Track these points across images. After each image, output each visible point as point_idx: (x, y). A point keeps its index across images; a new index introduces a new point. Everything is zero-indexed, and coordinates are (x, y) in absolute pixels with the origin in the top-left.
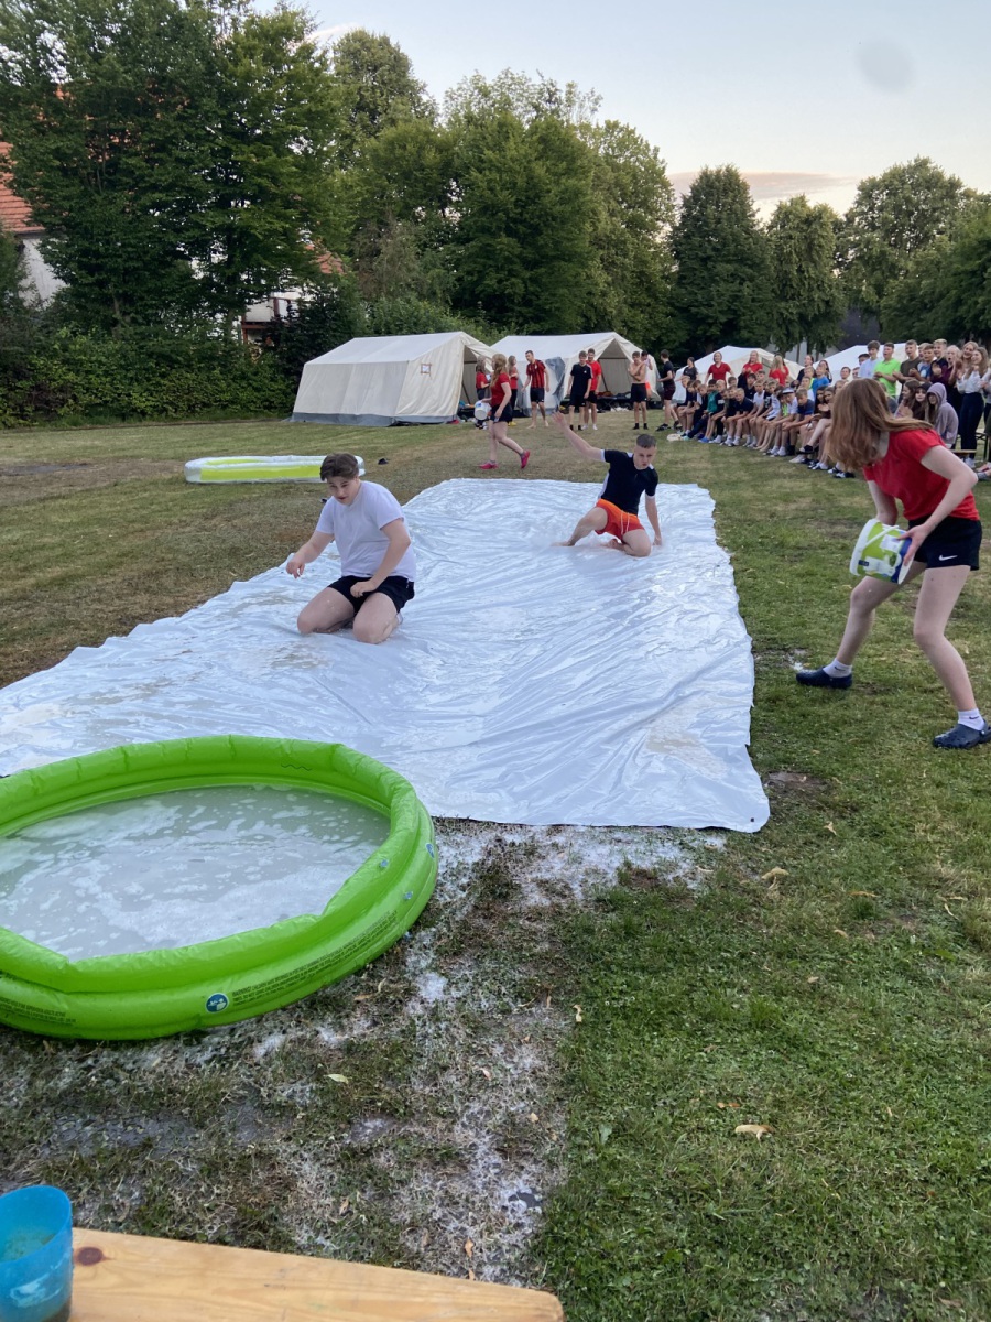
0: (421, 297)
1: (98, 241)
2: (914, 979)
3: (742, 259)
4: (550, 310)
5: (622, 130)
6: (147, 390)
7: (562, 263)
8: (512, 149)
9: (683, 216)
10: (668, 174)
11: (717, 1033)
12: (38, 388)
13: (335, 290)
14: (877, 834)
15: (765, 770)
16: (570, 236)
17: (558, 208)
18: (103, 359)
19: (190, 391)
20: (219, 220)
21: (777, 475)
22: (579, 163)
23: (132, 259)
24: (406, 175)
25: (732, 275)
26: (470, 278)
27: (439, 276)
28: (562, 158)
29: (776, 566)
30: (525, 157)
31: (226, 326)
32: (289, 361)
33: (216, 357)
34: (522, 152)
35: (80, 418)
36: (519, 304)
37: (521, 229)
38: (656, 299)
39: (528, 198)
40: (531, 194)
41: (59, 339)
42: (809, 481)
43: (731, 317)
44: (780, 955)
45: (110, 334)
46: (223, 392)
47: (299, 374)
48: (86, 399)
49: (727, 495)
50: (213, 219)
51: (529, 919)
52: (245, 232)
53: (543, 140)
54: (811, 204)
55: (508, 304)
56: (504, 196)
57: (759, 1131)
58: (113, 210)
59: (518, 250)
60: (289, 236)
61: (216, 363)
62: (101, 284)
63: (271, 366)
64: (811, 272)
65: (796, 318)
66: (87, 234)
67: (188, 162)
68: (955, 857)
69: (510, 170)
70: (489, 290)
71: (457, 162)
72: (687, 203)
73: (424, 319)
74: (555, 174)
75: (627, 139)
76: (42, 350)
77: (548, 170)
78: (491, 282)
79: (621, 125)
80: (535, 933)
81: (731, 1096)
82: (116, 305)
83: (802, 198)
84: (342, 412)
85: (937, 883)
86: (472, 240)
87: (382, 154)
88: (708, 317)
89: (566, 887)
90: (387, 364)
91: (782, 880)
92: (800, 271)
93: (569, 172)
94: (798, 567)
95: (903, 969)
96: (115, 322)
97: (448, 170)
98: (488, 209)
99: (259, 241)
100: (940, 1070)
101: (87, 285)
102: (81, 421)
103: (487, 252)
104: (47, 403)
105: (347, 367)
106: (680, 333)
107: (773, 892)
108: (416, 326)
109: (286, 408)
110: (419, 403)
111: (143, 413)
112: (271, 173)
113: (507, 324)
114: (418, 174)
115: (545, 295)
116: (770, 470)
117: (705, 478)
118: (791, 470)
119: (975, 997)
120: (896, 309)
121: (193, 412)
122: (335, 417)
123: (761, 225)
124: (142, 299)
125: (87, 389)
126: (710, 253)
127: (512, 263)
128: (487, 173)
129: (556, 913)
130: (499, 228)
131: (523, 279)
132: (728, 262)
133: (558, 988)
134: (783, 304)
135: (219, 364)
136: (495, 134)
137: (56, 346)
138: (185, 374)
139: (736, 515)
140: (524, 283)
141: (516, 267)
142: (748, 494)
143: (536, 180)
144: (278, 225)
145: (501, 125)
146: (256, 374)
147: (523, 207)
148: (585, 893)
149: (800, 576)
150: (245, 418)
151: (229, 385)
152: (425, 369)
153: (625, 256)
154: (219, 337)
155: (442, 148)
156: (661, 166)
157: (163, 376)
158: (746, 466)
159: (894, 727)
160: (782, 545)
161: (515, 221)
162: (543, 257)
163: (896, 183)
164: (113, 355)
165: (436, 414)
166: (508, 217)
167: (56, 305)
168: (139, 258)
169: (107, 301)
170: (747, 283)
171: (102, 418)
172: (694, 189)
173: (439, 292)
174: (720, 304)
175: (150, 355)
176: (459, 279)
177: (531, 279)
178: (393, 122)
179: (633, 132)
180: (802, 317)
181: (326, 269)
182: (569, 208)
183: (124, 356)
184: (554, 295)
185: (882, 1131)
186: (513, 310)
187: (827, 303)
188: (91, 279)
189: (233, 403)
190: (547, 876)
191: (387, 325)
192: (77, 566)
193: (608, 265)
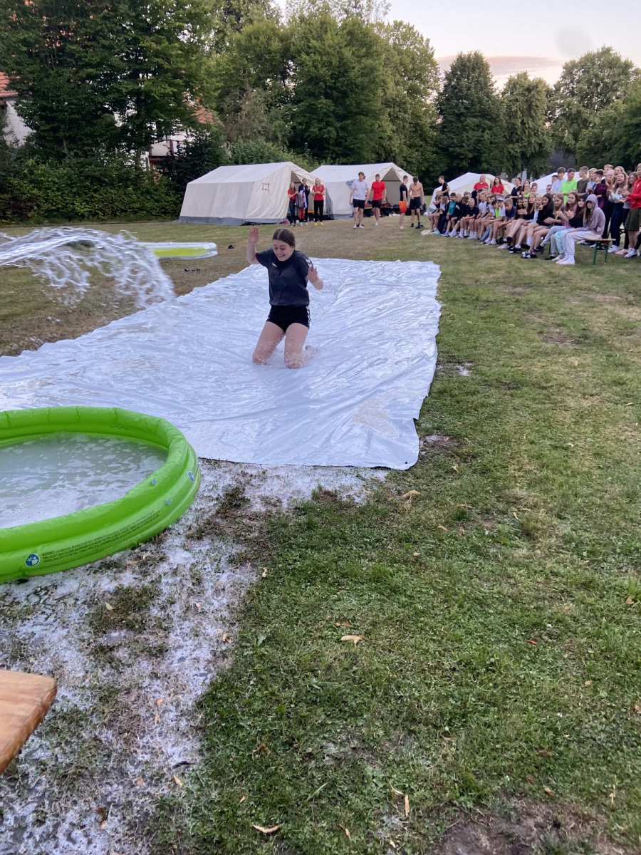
0: (268, 140)
1: (53, 101)
2: (481, 555)
3: (484, 114)
4: (353, 149)
5: (405, 27)
6: (85, 200)
7: (362, 117)
8: (329, 39)
9: (445, 86)
10: (436, 57)
11: (348, 584)
12: (14, 198)
13: (208, 134)
14: (484, 471)
15: (423, 433)
16: (367, 99)
17: (360, 79)
18: (56, 180)
19: (113, 201)
20: (131, 87)
21: (487, 257)
22: (375, 48)
23: (74, 113)
24: (259, 57)
25: (477, 126)
26: (300, 127)
27: (280, 126)
28: (363, 46)
29: (469, 312)
30: (338, 45)
31: (137, 159)
32: (178, 182)
33: (130, 179)
34: (336, 41)
35: (42, 219)
36: (333, 145)
37: (335, 93)
38: (426, 142)
39: (339, 72)
40: (342, 70)
41: (27, 166)
42: (507, 260)
43: (476, 154)
44: (400, 541)
45: (61, 163)
46: (134, 202)
47: (184, 190)
48: (46, 206)
49: (450, 268)
50: (126, 86)
51: (250, 519)
52: (148, 94)
53: (350, 33)
54: (531, 78)
55: (326, 145)
56: (323, 71)
57: (356, 639)
58: (61, 80)
59: (332, 108)
60: (177, 97)
61: (129, 183)
62: (55, 130)
63: (166, 185)
64: (530, 124)
65: (519, 155)
66: (45, 96)
67: (110, 48)
68: (529, 485)
69: (328, 53)
70: (313, 135)
71: (293, 48)
72: (449, 78)
73: (267, 154)
74: (358, 57)
75: (409, 34)
76: (17, 174)
77: (353, 53)
78: (314, 129)
79: (405, 24)
80: (251, 527)
81: (345, 619)
82: (65, 144)
83: (525, 74)
84: (212, 216)
85: (514, 500)
86: (302, 101)
87: (243, 43)
88: (460, 154)
89: (279, 501)
90: (241, 184)
91: (415, 497)
92: (523, 123)
93: (367, 55)
94: (483, 313)
95: (475, 549)
96: (64, 156)
97: (287, 53)
98: (313, 80)
99: (157, 101)
100: (481, 607)
101: (44, 131)
102: (42, 220)
103: (312, 109)
104: (21, 209)
105: (214, 186)
106: (442, 165)
107: (408, 505)
108: (261, 158)
109: (175, 214)
110: (261, 210)
111: (83, 216)
112: (165, 55)
113: (325, 158)
114: (267, 56)
115: (350, 139)
116: (483, 253)
117: (439, 257)
118: (498, 253)
119: (517, 566)
120: (586, 150)
121: (115, 215)
122: (207, 220)
123: (497, 92)
124: (81, 140)
125: (46, 200)
126: (463, 110)
127: (329, 117)
128: (312, 55)
129: (268, 515)
130: (320, 93)
131: (335, 128)
132: (475, 117)
133: (257, 559)
134: (511, 146)
135: (132, 184)
136: (319, 29)
137: (26, 171)
138: (110, 190)
139: (453, 281)
140: (337, 130)
141: (331, 119)
142: (464, 268)
143: (345, 60)
144: (169, 90)
145: (322, 23)
146: (156, 190)
147: (336, 79)
148: (289, 504)
149: (482, 318)
150: (149, 220)
151: (139, 198)
152: (265, 187)
153: (405, 112)
154: (132, 166)
155: (282, 39)
156: (430, 52)
157: (95, 191)
158: (468, 251)
159: (514, 409)
160: (477, 299)
161: (331, 88)
162: (350, 113)
163: (589, 64)
164: (63, 177)
165: (273, 217)
166: (326, 86)
167: (27, 144)
168: (79, 113)
169: (59, 142)
170: (487, 131)
171: (56, 219)
172: (453, 68)
173: (280, 136)
174: (468, 145)
175: (87, 177)
176: (294, 128)
177: (341, 127)
178: (251, 21)
179: (412, 28)
180: (523, 154)
181: (202, 120)
182: (366, 80)
183: (70, 178)
184: (356, 139)
185: (434, 641)
186: (329, 149)
187: (540, 145)
188: (48, 127)
189: (141, 209)
190: (268, 494)
191: (243, 157)
192: (18, 309)
193: (394, 119)
